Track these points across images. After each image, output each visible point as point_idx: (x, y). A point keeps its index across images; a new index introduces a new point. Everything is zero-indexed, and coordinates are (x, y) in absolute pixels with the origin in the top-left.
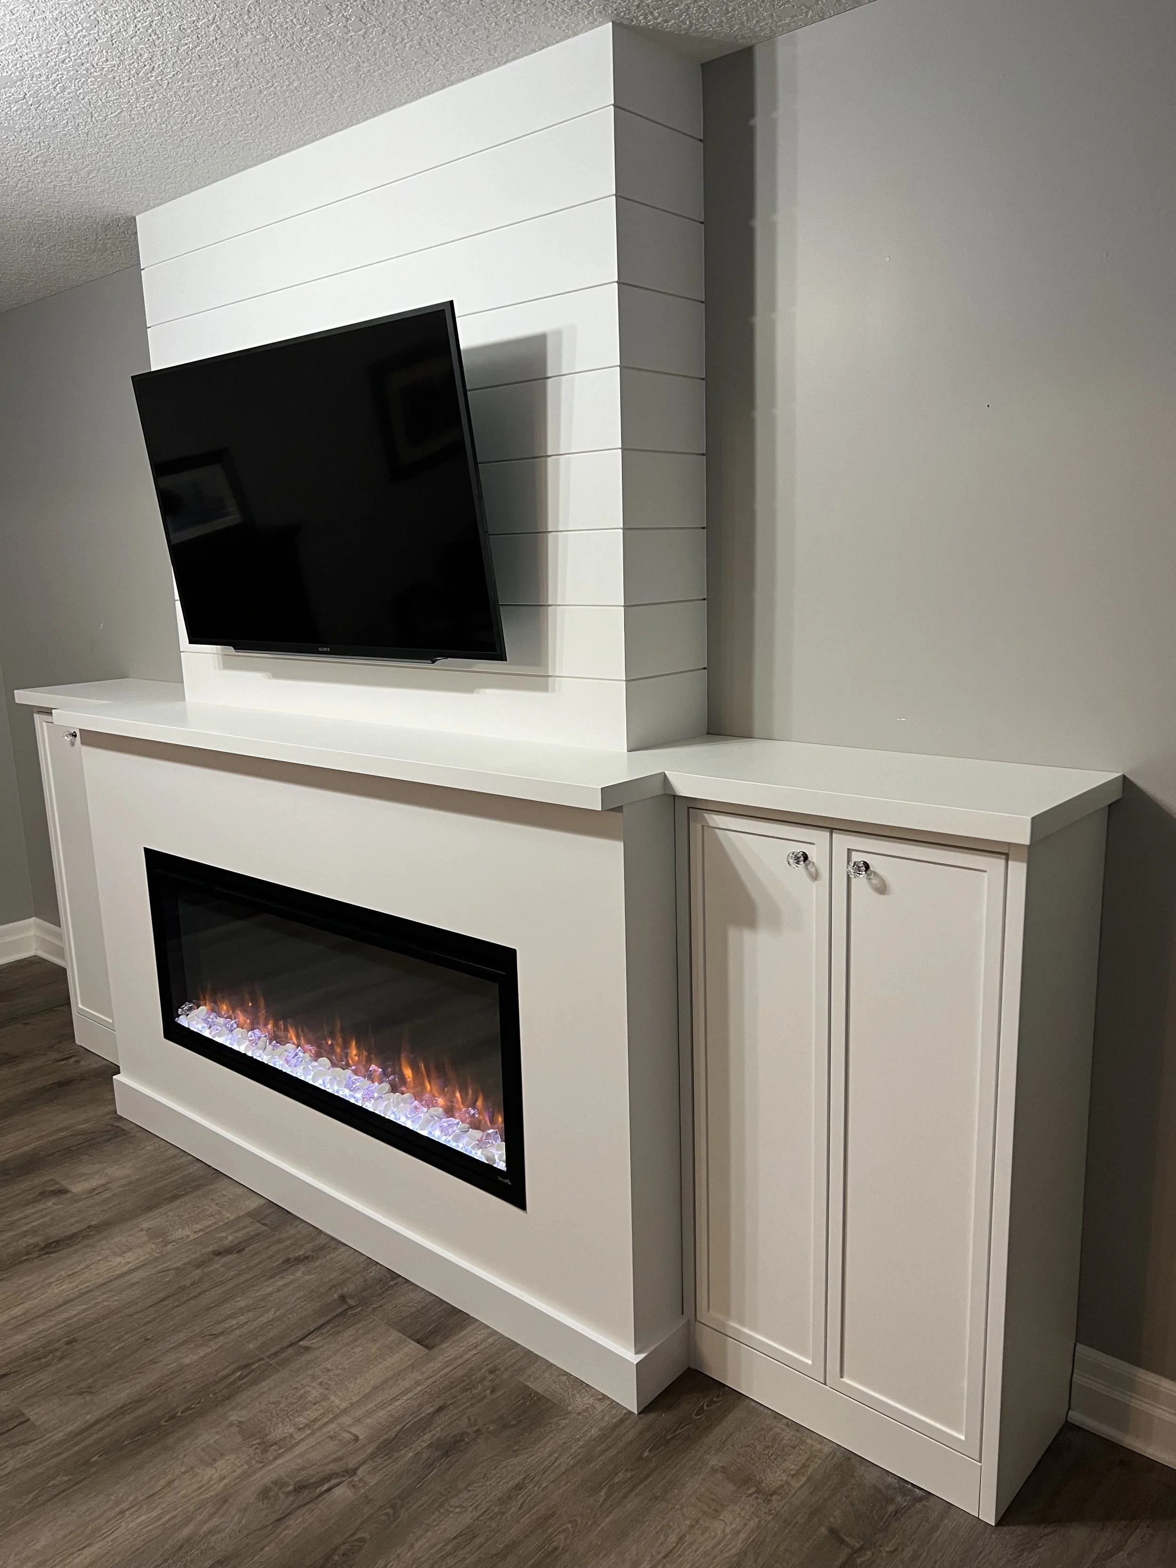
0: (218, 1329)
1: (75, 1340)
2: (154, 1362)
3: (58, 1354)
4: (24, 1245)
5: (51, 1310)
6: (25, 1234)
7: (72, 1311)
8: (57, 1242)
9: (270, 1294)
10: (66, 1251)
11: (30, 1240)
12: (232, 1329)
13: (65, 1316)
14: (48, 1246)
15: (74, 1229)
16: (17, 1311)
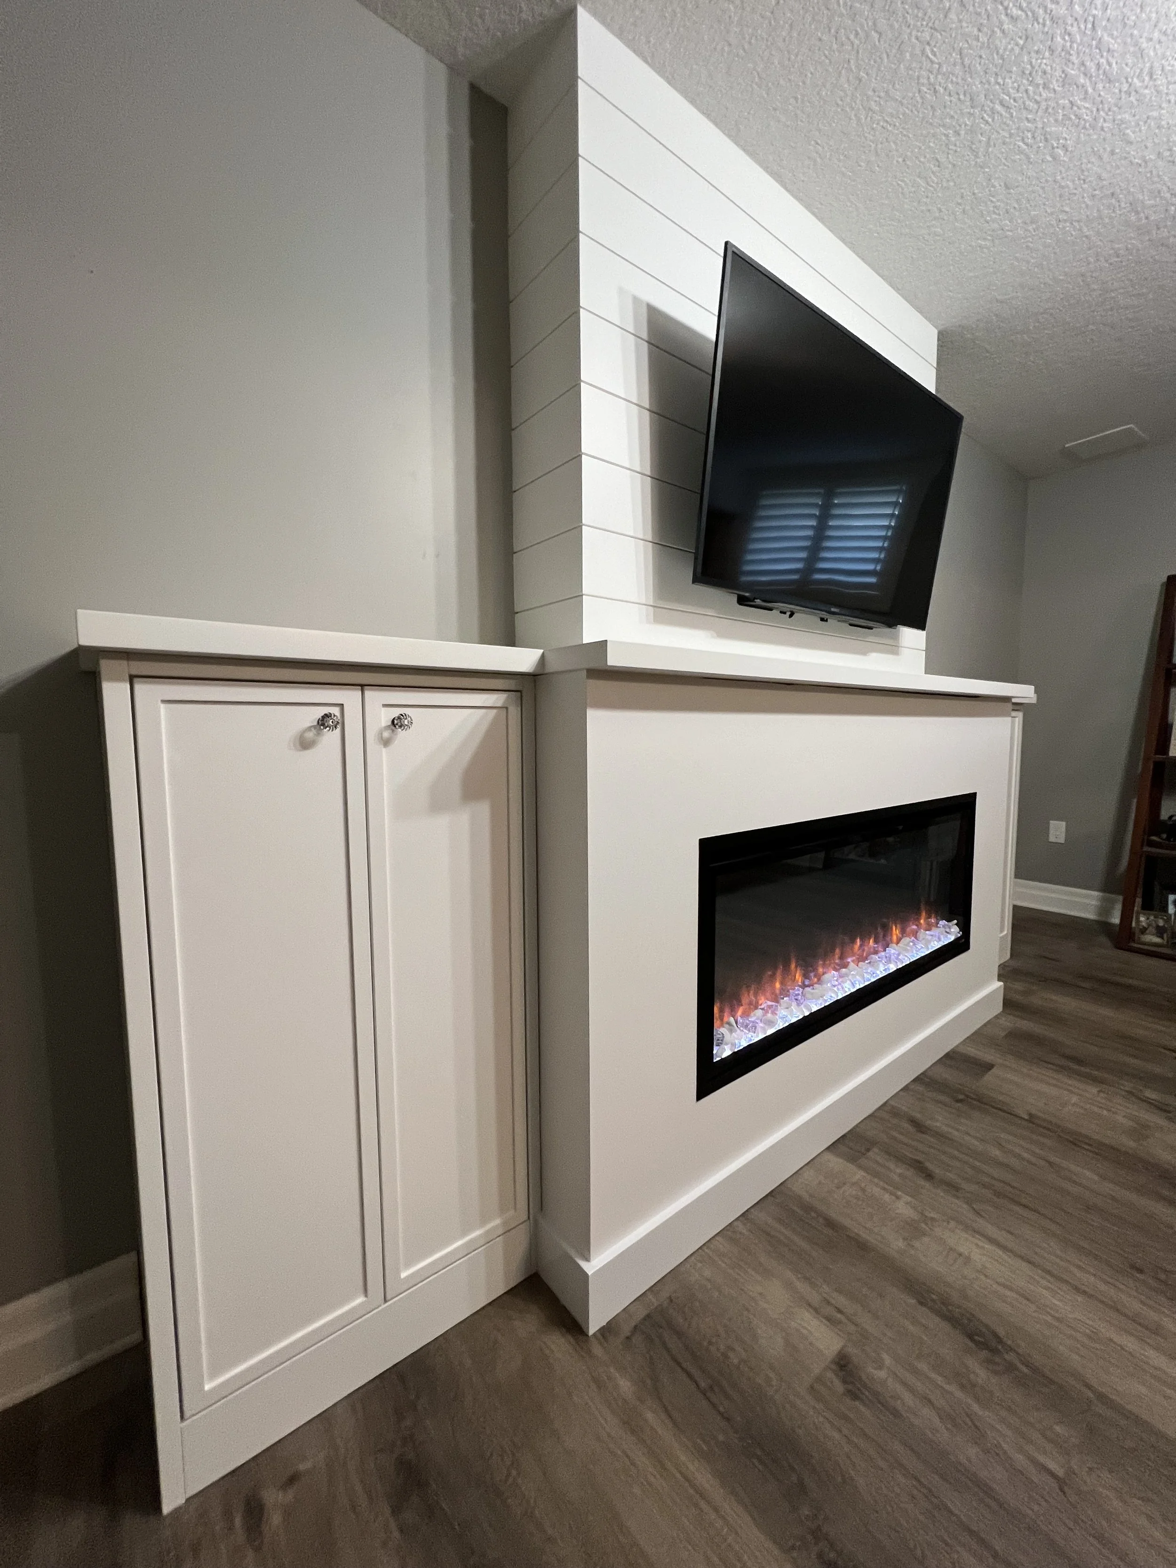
0: (1042, 1163)
1: (1133, 1267)
2: (1113, 1198)
3: (1163, 1276)
4: (994, 1380)
5: (1102, 1302)
6: (968, 1386)
7: (1088, 1280)
8: (970, 1337)
9: (976, 1138)
10: (982, 1318)
11: (981, 1374)
12: (1034, 1154)
13: (1103, 1287)
14: (983, 1345)
15: (934, 1321)
16: (1130, 1343)
